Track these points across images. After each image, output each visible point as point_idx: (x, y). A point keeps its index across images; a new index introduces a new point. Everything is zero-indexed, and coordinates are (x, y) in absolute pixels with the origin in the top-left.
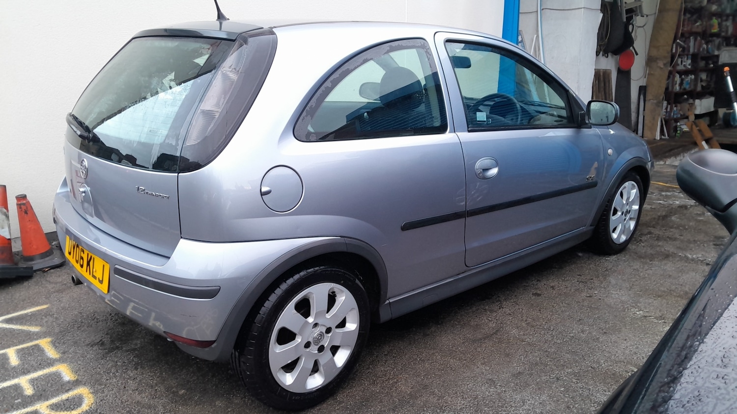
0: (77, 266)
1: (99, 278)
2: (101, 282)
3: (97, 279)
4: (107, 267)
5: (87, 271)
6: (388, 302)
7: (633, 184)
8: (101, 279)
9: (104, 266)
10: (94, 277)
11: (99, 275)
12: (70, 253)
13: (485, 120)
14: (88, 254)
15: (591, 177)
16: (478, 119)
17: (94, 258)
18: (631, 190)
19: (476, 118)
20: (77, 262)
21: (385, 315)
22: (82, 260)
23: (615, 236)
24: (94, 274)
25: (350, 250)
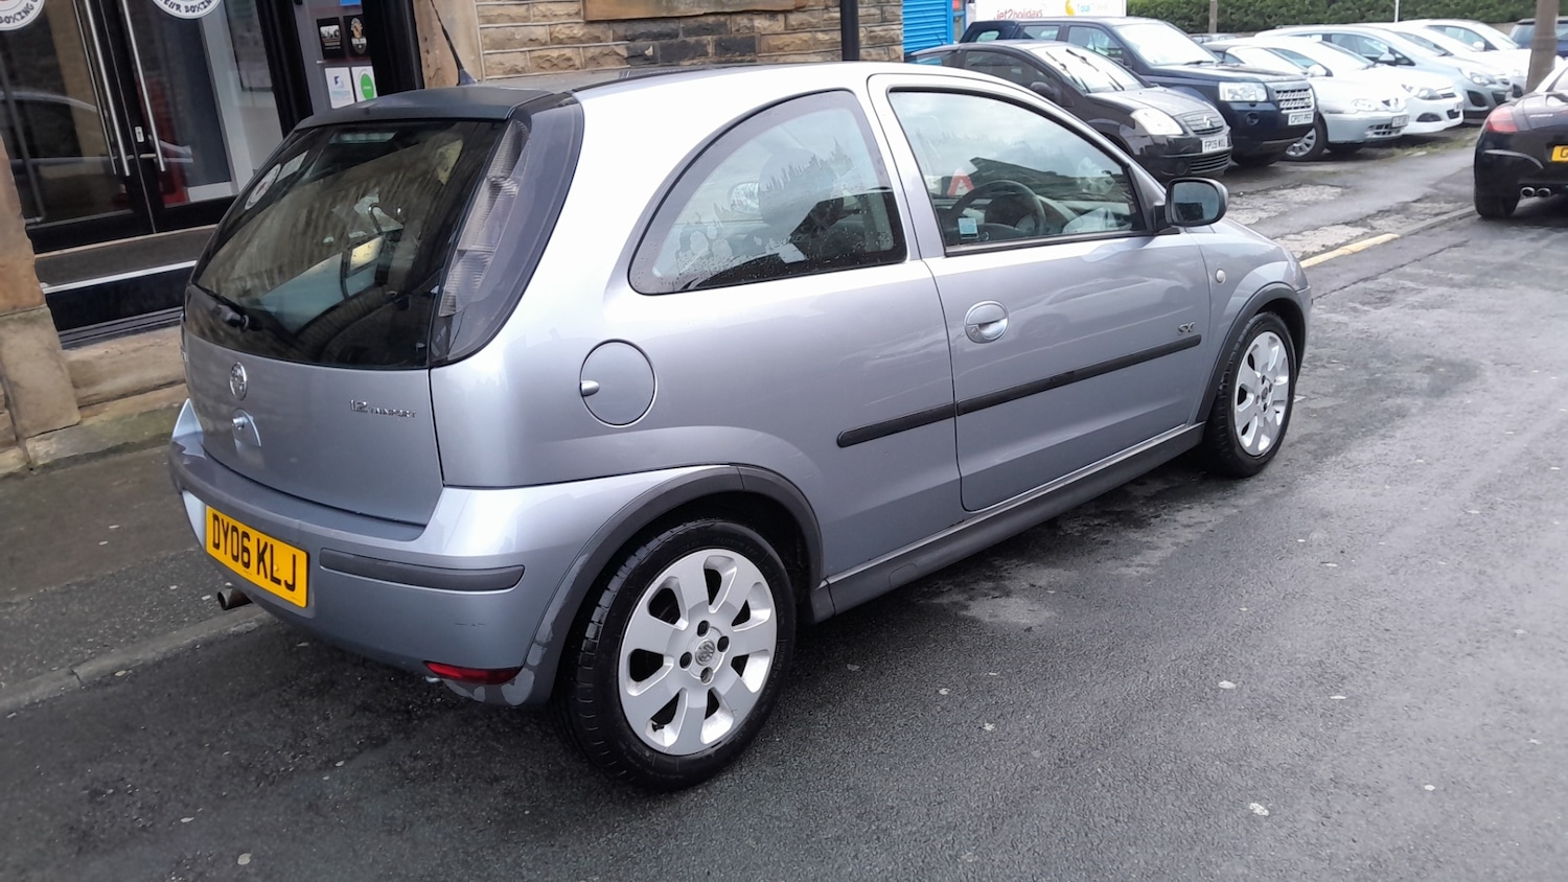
0: (238, 568)
1: (286, 582)
2: (291, 587)
3: (283, 583)
4: (302, 557)
5: (258, 573)
6: (823, 584)
7: (1271, 338)
8: (290, 582)
9: (294, 557)
10: (277, 581)
11: (285, 574)
12: (217, 546)
13: (976, 232)
14: (258, 540)
15: (1186, 327)
16: (962, 232)
17: (272, 546)
18: (1270, 350)
19: (959, 231)
20: (236, 558)
21: (822, 608)
22: (246, 555)
23: (1247, 441)
24: (275, 575)
25: (749, 487)
